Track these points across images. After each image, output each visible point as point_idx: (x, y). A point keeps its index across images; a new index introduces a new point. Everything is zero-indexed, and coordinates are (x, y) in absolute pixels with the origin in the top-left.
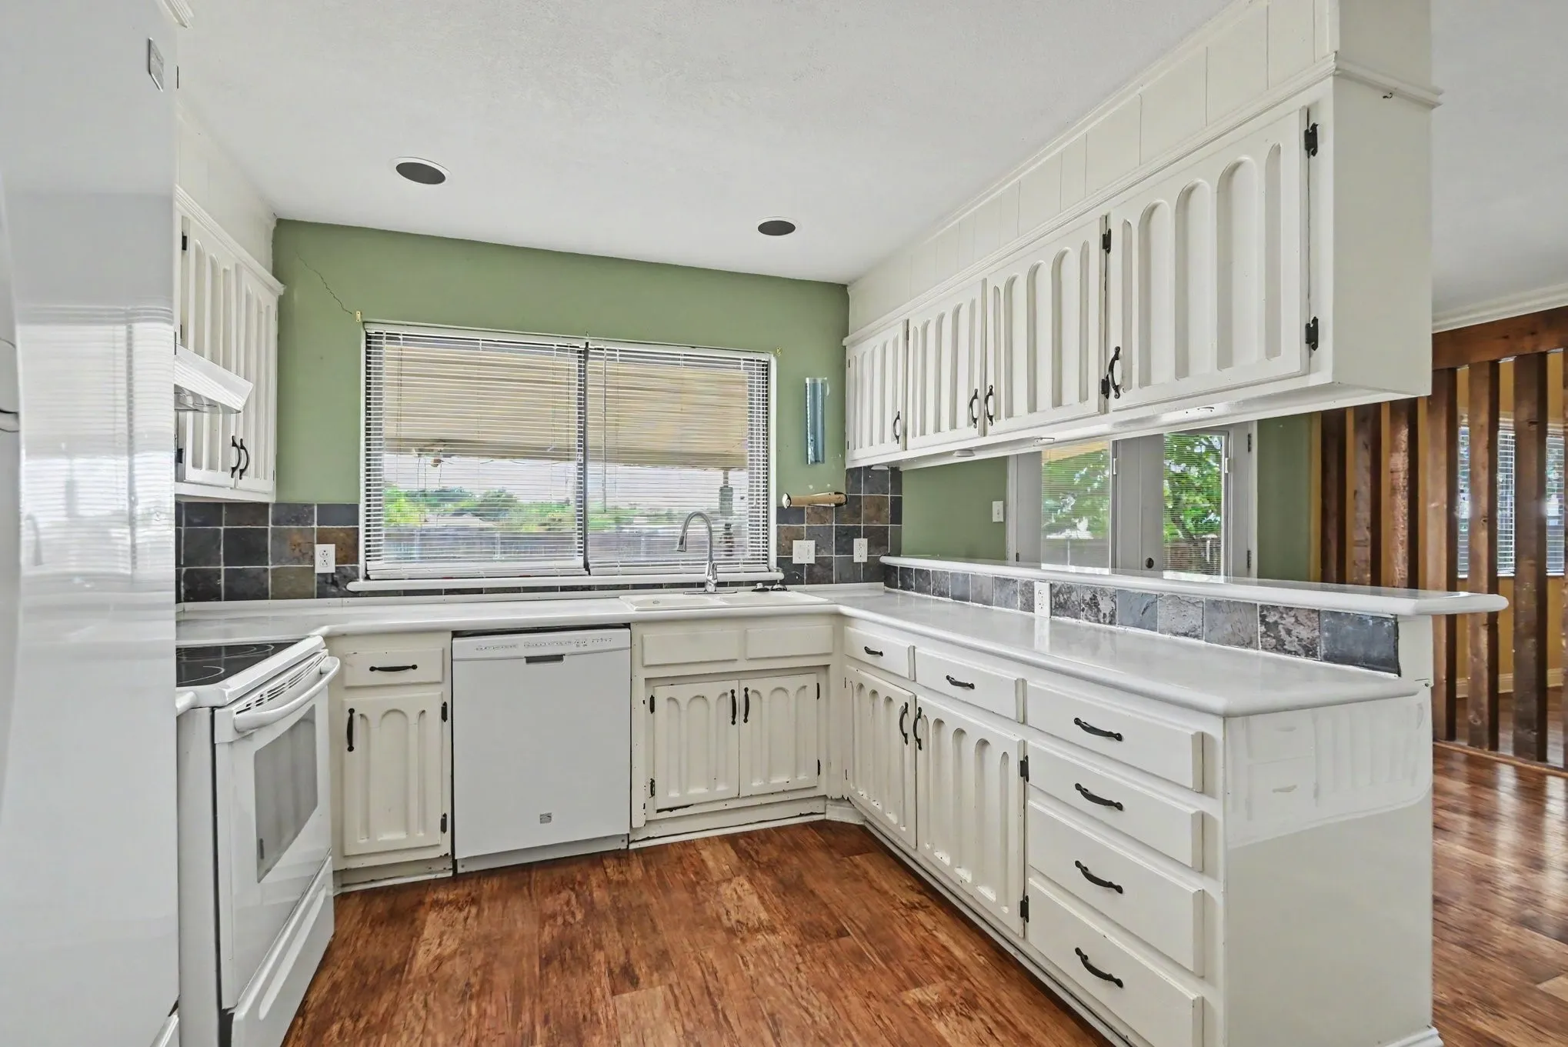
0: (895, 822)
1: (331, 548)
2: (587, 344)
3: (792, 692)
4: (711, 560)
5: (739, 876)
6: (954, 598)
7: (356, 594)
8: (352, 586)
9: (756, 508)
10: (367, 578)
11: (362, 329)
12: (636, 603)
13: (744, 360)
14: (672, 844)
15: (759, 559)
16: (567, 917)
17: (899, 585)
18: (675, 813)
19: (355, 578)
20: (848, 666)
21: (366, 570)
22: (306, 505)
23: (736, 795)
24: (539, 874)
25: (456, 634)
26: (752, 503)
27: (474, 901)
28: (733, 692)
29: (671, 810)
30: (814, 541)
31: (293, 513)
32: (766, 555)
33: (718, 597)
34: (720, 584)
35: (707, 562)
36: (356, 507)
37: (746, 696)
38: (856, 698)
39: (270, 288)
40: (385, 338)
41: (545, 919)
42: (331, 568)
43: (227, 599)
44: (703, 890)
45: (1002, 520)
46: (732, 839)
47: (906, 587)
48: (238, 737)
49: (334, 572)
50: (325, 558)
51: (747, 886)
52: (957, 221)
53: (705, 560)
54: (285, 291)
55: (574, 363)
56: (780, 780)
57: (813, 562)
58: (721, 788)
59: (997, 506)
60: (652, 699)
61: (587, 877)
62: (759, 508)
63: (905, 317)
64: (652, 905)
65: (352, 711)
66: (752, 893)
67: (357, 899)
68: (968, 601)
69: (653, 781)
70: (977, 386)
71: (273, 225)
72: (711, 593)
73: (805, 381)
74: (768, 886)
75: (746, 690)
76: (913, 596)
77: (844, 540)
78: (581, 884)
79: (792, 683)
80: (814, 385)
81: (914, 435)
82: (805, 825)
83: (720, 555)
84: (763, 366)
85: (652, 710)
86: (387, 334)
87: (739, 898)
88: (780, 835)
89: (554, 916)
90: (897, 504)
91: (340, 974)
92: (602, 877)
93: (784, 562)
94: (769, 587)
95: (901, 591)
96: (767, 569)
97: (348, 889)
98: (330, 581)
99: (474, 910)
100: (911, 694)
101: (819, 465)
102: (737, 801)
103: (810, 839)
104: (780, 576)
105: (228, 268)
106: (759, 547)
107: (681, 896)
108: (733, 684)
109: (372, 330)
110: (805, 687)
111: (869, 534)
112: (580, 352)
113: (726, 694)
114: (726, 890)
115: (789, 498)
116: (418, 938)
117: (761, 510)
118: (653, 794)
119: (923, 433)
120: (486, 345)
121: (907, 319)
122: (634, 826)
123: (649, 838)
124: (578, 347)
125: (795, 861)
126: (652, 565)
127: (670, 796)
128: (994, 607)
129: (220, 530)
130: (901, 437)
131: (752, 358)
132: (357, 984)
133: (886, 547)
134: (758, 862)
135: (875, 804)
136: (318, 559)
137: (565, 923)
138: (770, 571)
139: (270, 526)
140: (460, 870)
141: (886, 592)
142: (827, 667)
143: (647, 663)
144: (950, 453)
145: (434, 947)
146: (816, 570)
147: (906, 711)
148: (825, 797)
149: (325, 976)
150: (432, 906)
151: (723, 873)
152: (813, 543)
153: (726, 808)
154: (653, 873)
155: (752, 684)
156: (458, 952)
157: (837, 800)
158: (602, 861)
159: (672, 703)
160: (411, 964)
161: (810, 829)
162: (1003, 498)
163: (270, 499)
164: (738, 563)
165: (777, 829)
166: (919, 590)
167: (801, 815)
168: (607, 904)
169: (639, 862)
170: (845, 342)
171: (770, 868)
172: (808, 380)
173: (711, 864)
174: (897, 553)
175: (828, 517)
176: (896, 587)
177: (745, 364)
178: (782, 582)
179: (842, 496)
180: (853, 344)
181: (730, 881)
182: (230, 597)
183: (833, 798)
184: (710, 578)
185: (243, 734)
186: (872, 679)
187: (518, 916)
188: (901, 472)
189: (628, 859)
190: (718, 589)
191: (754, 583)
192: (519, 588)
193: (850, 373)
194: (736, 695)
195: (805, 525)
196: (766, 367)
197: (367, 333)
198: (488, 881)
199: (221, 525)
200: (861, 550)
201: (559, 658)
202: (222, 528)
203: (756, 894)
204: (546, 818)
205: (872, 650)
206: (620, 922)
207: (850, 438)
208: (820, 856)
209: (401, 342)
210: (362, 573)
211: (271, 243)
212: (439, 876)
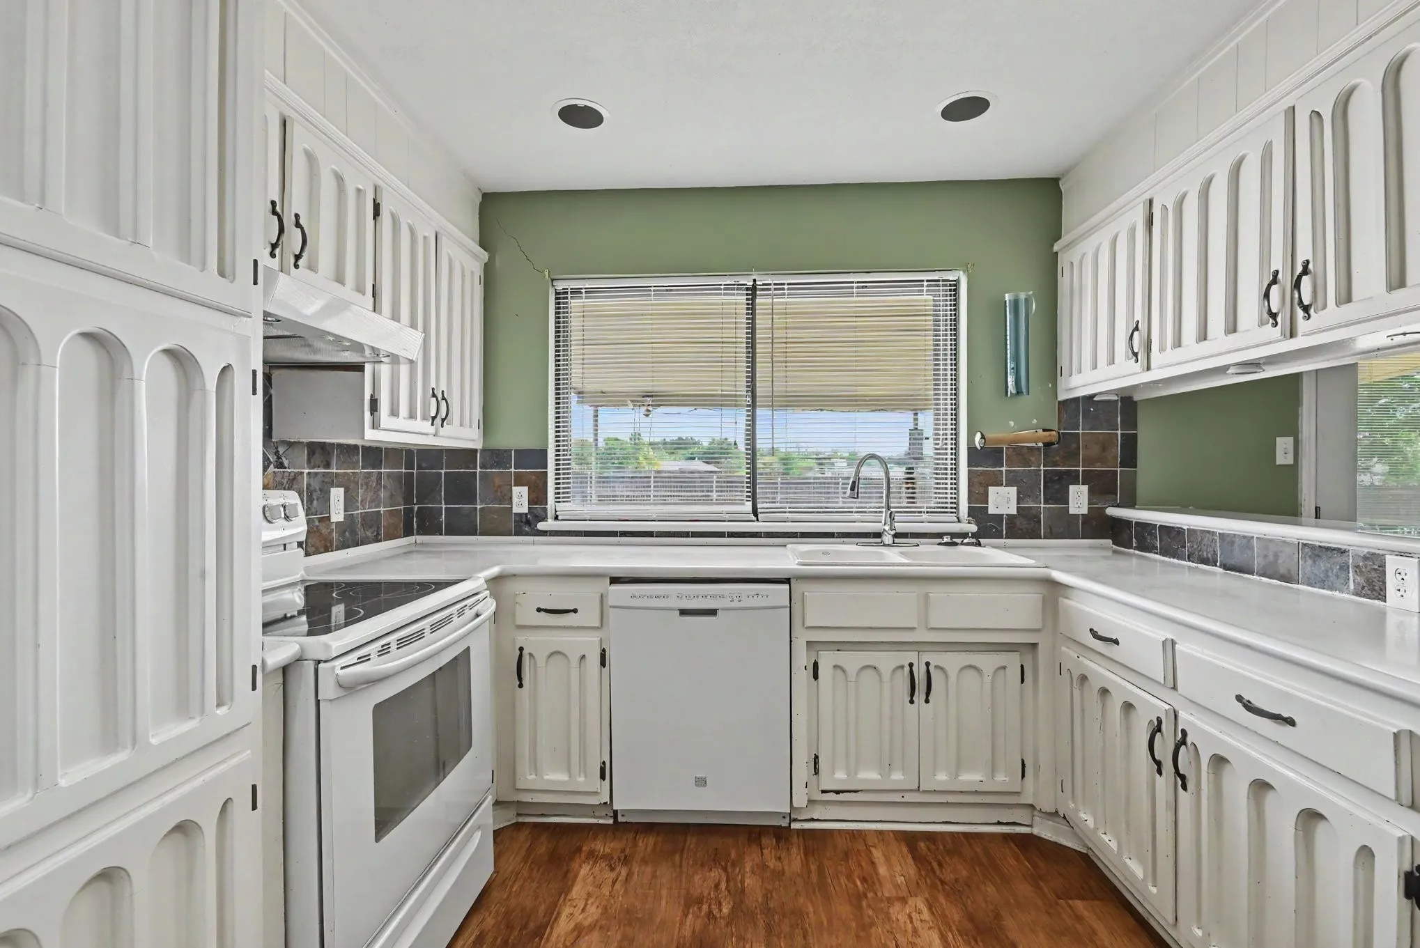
0: (1140, 875)
1: (524, 490)
2: (755, 280)
3: (988, 670)
4: (889, 508)
5: (916, 896)
6: (1225, 567)
7: (544, 533)
8: (541, 526)
9: (943, 449)
10: (556, 518)
11: (550, 288)
12: (803, 554)
13: (928, 281)
14: (840, 831)
15: (946, 508)
16: (714, 907)
17: (1134, 545)
18: (841, 797)
19: (544, 519)
20: (1064, 649)
21: (556, 511)
22: (505, 451)
23: (916, 787)
24: (694, 840)
25: (615, 580)
26: (938, 444)
27: (626, 861)
28: (911, 665)
29: (837, 792)
30: (1015, 488)
31: (496, 457)
32: (955, 503)
33: (896, 550)
34: (896, 536)
35: (884, 510)
36: (544, 453)
37: (928, 672)
38: (1076, 693)
39: (475, 256)
40: (569, 293)
41: (691, 902)
42: (524, 509)
43: (448, 533)
44: (869, 906)
45: (1291, 462)
46: (910, 840)
47: (1144, 547)
48: (341, 693)
49: (527, 512)
50: (520, 500)
51: (926, 915)
52: (1233, 44)
53: (883, 507)
54: (489, 258)
55: (742, 299)
56: (971, 778)
57: (1015, 512)
58: (897, 776)
59: (1283, 444)
60: (816, 665)
61: (741, 856)
62: (946, 449)
63: (1147, 196)
64: (807, 914)
65: (521, 649)
66: (930, 928)
67: (527, 832)
68: (1251, 573)
69: (816, 757)
70: (1277, 263)
71: (479, 199)
72: (889, 545)
73: (1004, 297)
74: (954, 922)
75: (928, 664)
76: (1155, 561)
77: (1057, 487)
78: (734, 865)
79: (989, 662)
80: (1016, 303)
81: (1162, 349)
82: (1006, 837)
83: (899, 502)
84: (950, 285)
85: (816, 677)
86: (571, 289)
87: (915, 931)
88: (970, 845)
89: (699, 901)
90: (1130, 444)
91: (490, 921)
92: (757, 860)
93: (978, 512)
94: (959, 541)
95: (1137, 552)
96: (956, 520)
97: (521, 820)
98: (524, 520)
99: (624, 872)
100: (1167, 707)
101: (1024, 398)
102: (917, 794)
103: (1010, 861)
104: (973, 528)
105: (427, 234)
106: (946, 493)
107: (843, 909)
108: (911, 657)
109: (560, 286)
110: (1004, 668)
111: (1088, 479)
112: (747, 289)
113: (902, 667)
114: (897, 912)
115: (983, 437)
116: (566, 895)
117: (949, 451)
118: (816, 772)
119: (1178, 343)
120: (657, 291)
121: (1148, 197)
122: (795, 805)
123: (812, 820)
124: (746, 285)
125: (990, 889)
126: (818, 512)
127: (835, 777)
128: (1300, 587)
129: (441, 473)
130: (1142, 353)
131: (937, 278)
132: (499, 940)
133: (1114, 496)
134: (943, 882)
135: (1106, 838)
136: (515, 500)
137: (710, 914)
138: (959, 521)
139: (479, 469)
140: (620, 819)
141: (1115, 552)
142: (1034, 645)
143: (808, 624)
144: (1222, 370)
145: (577, 911)
146: (1018, 522)
147: (1158, 729)
148: (1032, 806)
149: (475, 921)
150: (587, 858)
151: (897, 886)
152: (1013, 490)
153: (903, 800)
154: (813, 868)
155: (935, 659)
156: (598, 925)
157: (1050, 814)
158: (760, 838)
159: (839, 672)
160: (552, 928)
161: (1013, 845)
162: (1293, 430)
163: (478, 446)
164: (921, 512)
165: (966, 835)
166: (1165, 552)
167: (999, 823)
168: (757, 901)
169: (799, 849)
170: (1056, 248)
171: (956, 892)
172: (1007, 297)
173: (883, 870)
174: (1131, 503)
175: (1033, 459)
176: (1130, 547)
177: (928, 286)
178: (974, 535)
179: (1054, 433)
180: (1069, 246)
181: (903, 900)
182: (450, 532)
183: (1042, 810)
184: (887, 528)
185: (349, 688)
186: (1100, 672)
187: (664, 892)
188: (1136, 402)
189: (787, 840)
190: (896, 540)
191: (940, 535)
192: (688, 533)
193: (1064, 283)
194: (915, 669)
195: (1004, 469)
196: (956, 285)
197: (556, 290)
198: (644, 838)
199: (442, 469)
200: (1079, 499)
201: (712, 612)
202: (443, 472)
203: (936, 931)
204: (701, 782)
205: (1100, 633)
206: (769, 929)
207: (1063, 361)
208: (1024, 889)
209: (584, 295)
210: (550, 513)
211: (478, 216)
212: (601, 821)
